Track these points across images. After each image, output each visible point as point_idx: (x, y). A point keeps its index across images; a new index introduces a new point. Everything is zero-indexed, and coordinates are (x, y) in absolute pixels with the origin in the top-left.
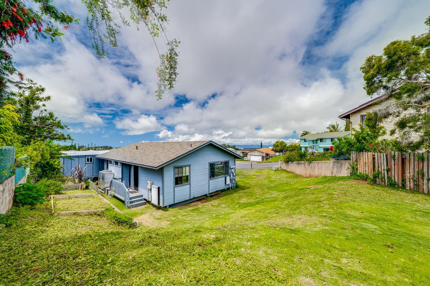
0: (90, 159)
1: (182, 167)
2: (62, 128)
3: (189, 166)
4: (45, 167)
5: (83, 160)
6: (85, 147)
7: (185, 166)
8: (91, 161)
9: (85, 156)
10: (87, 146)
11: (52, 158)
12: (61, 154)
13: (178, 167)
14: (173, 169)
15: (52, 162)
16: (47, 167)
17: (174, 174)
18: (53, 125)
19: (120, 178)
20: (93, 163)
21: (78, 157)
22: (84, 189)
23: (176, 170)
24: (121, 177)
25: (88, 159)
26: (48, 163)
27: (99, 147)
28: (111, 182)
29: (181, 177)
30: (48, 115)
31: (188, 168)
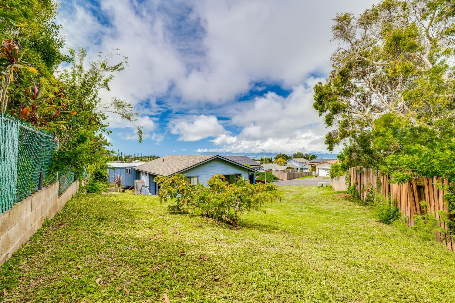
0: (130, 170)
1: (190, 178)
2: (108, 145)
3: (197, 177)
4: (97, 175)
5: (123, 171)
6: (132, 157)
7: (193, 177)
8: (130, 172)
9: (125, 168)
10: (133, 156)
11: (101, 169)
12: (107, 166)
13: (188, 177)
15: (101, 171)
16: (98, 176)
18: (101, 143)
19: (148, 187)
20: (131, 174)
21: (120, 168)
22: (121, 192)
24: (149, 185)
25: (127, 170)
26: (99, 172)
27: (146, 157)
28: (141, 189)
30: (99, 136)
31: (196, 179)
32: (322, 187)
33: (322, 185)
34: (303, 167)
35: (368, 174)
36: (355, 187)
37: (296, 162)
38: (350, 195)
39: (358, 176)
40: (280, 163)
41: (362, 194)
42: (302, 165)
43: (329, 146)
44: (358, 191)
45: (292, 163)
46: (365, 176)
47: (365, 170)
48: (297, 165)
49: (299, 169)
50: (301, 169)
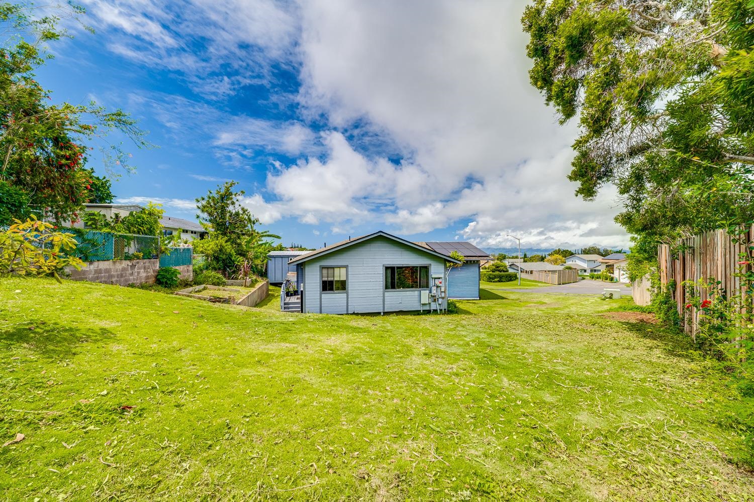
1: (334, 268)
3: (346, 267)
7: (340, 267)
9: (288, 256)
13: (328, 268)
14: (319, 268)
17: (322, 276)
21: (281, 257)
23: (325, 271)
29: (331, 282)
31: (343, 270)
32: (611, 298)
33: (611, 294)
34: (596, 269)
35: (706, 250)
36: (668, 297)
37: (583, 260)
38: (657, 318)
39: (678, 264)
40: (555, 262)
41: (687, 316)
42: (593, 265)
43: (582, 185)
44: (676, 307)
45: (575, 261)
46: (697, 261)
47: (697, 240)
48: (585, 265)
49: (589, 271)
50: (592, 271)
